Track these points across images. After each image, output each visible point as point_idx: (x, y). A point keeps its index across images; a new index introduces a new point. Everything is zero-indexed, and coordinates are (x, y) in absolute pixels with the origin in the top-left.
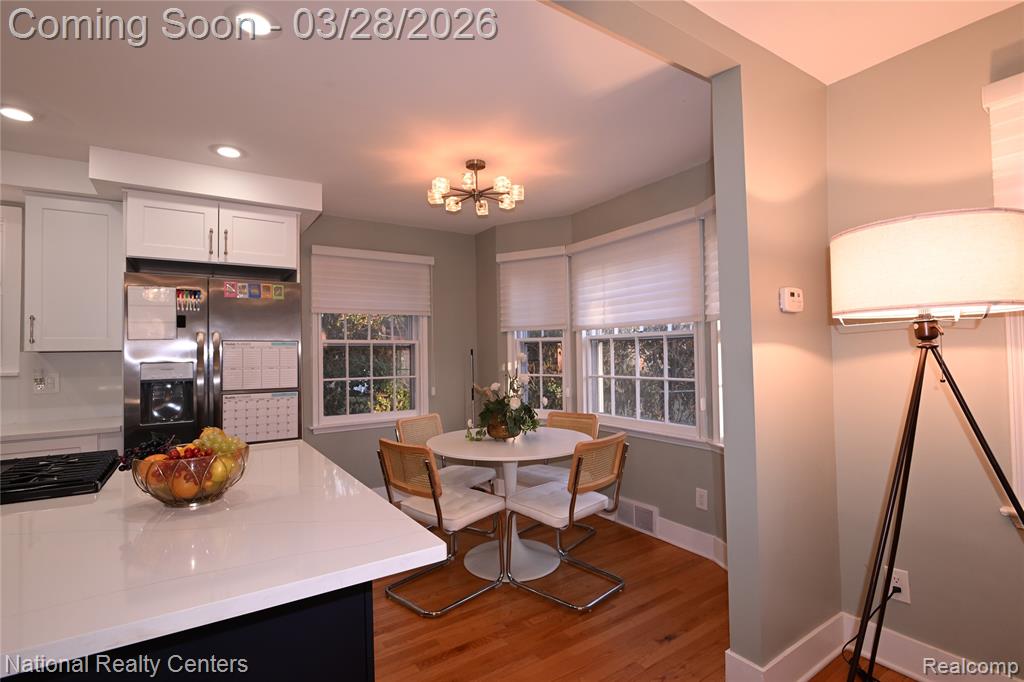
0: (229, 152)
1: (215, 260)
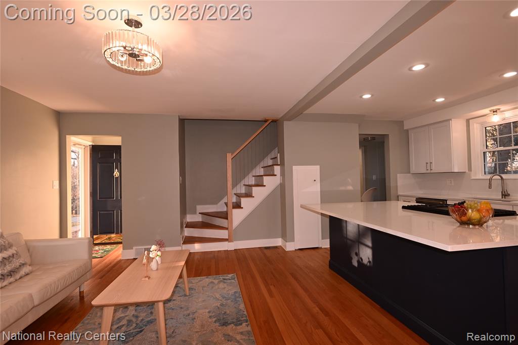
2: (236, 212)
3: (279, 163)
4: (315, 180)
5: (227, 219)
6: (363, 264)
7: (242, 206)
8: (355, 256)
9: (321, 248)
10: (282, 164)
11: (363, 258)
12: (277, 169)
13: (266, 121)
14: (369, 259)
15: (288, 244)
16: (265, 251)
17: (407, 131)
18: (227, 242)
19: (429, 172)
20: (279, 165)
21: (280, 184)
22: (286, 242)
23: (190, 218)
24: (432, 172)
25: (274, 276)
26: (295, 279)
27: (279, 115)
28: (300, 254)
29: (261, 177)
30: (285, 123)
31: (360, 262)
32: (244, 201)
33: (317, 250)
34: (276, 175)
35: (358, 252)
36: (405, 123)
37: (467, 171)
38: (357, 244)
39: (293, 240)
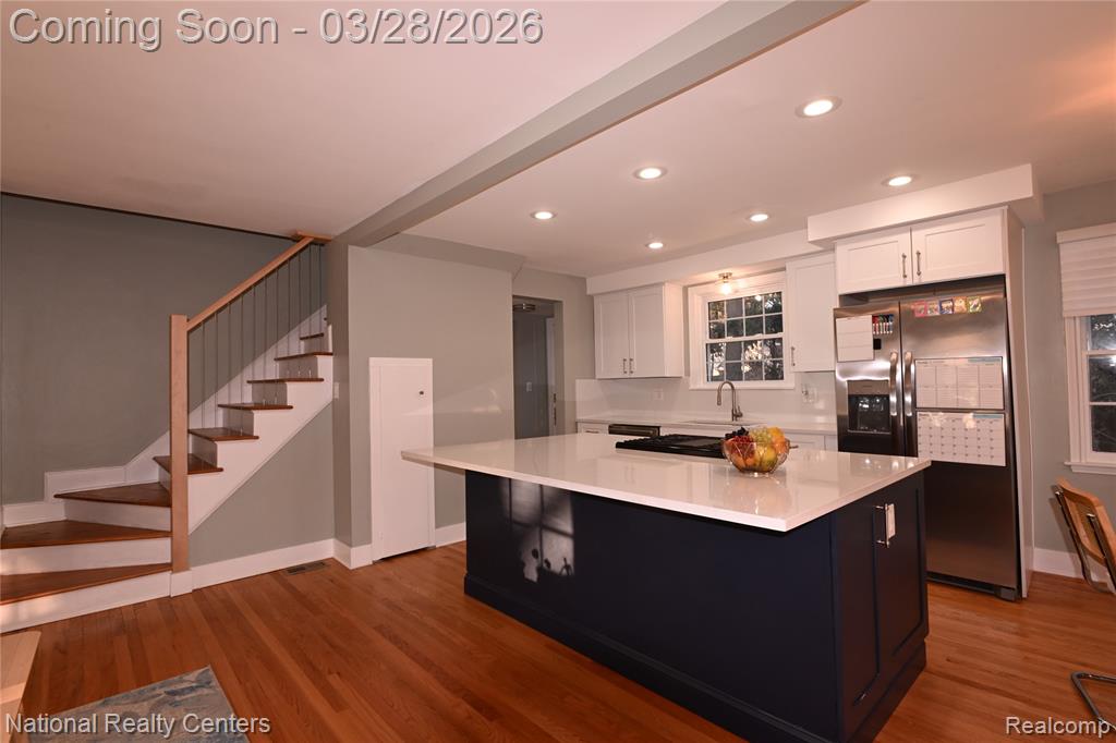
0: (900, 181)
1: (909, 282)
2: (198, 483)
3: (331, 351)
4: (422, 393)
5: (169, 505)
6: (553, 575)
7: (219, 466)
8: (531, 557)
9: (434, 548)
10: (341, 352)
11: (551, 560)
12: (325, 365)
13: (296, 239)
14: (565, 560)
15: (354, 551)
16: (292, 579)
17: (591, 298)
18: (167, 575)
19: (627, 376)
20: (331, 354)
21: (334, 402)
22: (350, 545)
23: (15, 516)
24: (633, 376)
25: (332, 646)
26: (390, 639)
27: (334, 228)
28: (388, 569)
30: (352, 249)
31: (544, 571)
32: (226, 451)
33: (425, 555)
34: (322, 380)
35: (538, 548)
36: (589, 281)
37: (683, 375)
38: (538, 529)
39: (367, 539)
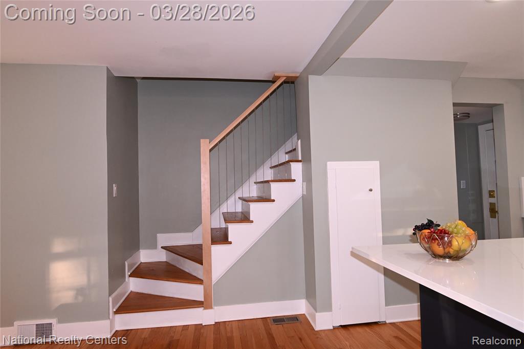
2: (217, 250)
3: (300, 159)
4: (371, 190)
5: (202, 264)
7: (229, 240)
10: (306, 159)
12: (297, 169)
15: (319, 315)
18: (201, 309)
20: (300, 161)
21: (303, 196)
22: (316, 309)
23: (146, 256)
28: (344, 335)
29: (266, 184)
32: (234, 230)
33: (377, 329)
34: (294, 180)
39: (328, 307)
